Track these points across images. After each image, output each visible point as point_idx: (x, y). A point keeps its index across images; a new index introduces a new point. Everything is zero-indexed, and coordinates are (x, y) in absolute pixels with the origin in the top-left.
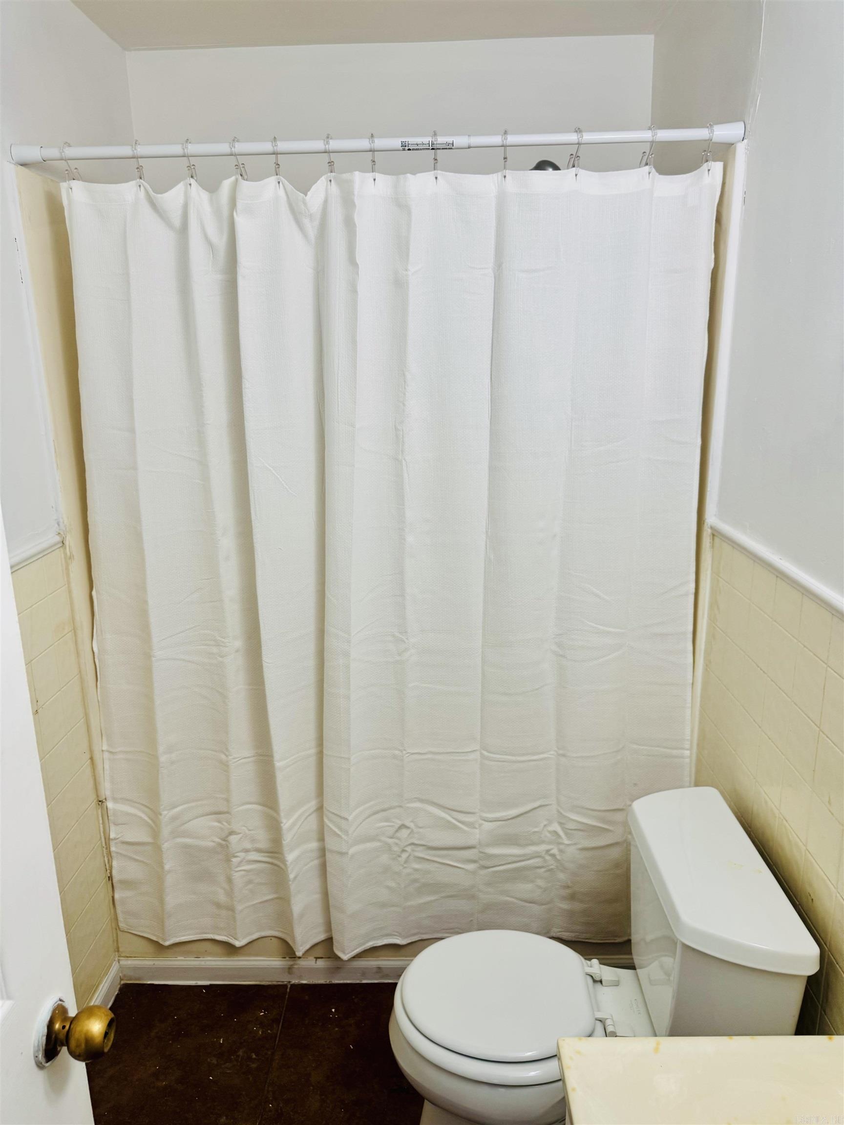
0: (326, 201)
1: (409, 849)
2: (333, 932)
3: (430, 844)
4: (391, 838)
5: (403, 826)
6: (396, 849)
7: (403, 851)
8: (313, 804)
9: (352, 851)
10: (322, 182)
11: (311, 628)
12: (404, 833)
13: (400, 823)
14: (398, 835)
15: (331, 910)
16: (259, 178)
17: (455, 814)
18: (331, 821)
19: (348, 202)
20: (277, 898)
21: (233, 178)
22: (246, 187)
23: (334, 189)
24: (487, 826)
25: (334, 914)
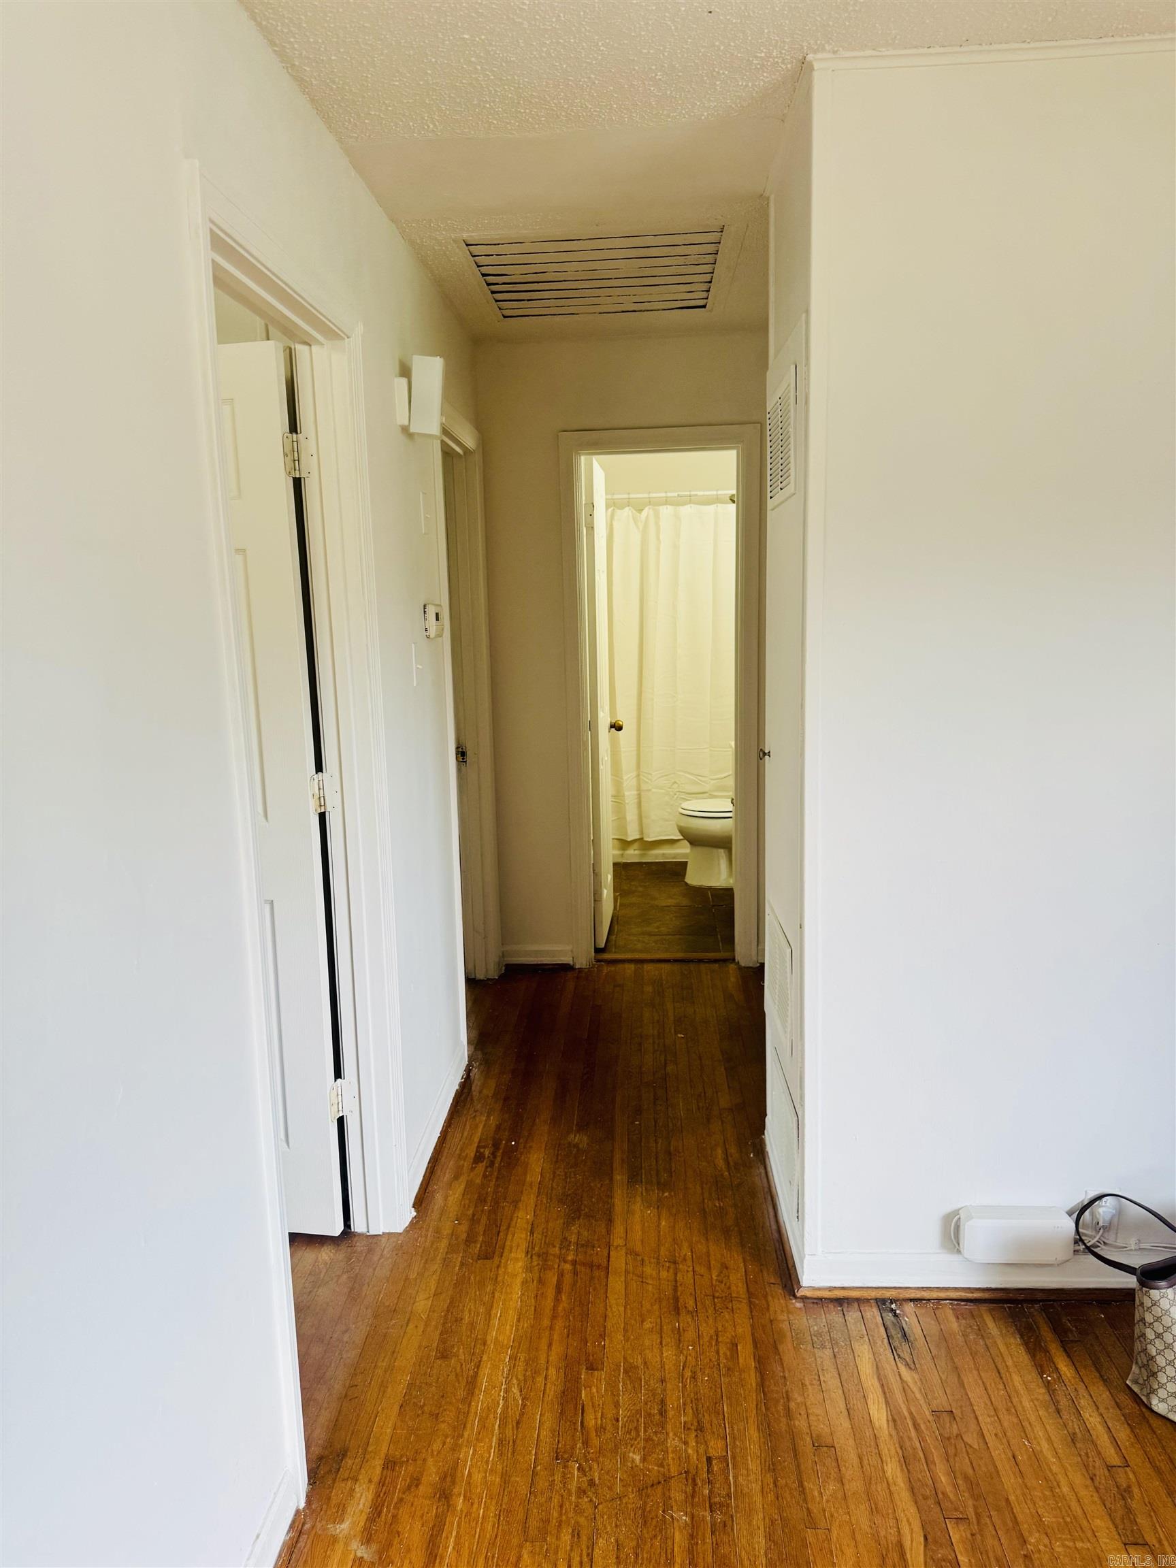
0: (648, 515)
1: (678, 793)
2: (644, 835)
3: (687, 791)
4: (670, 788)
5: (675, 782)
6: (671, 793)
7: (675, 794)
8: (634, 774)
9: (653, 790)
10: (647, 509)
11: (635, 692)
12: (676, 785)
13: (673, 781)
14: (673, 786)
15: (643, 818)
16: (623, 508)
17: (699, 778)
18: (644, 776)
19: (657, 516)
20: (618, 819)
21: (612, 508)
22: (618, 512)
23: (651, 512)
24: (713, 782)
25: (644, 820)
